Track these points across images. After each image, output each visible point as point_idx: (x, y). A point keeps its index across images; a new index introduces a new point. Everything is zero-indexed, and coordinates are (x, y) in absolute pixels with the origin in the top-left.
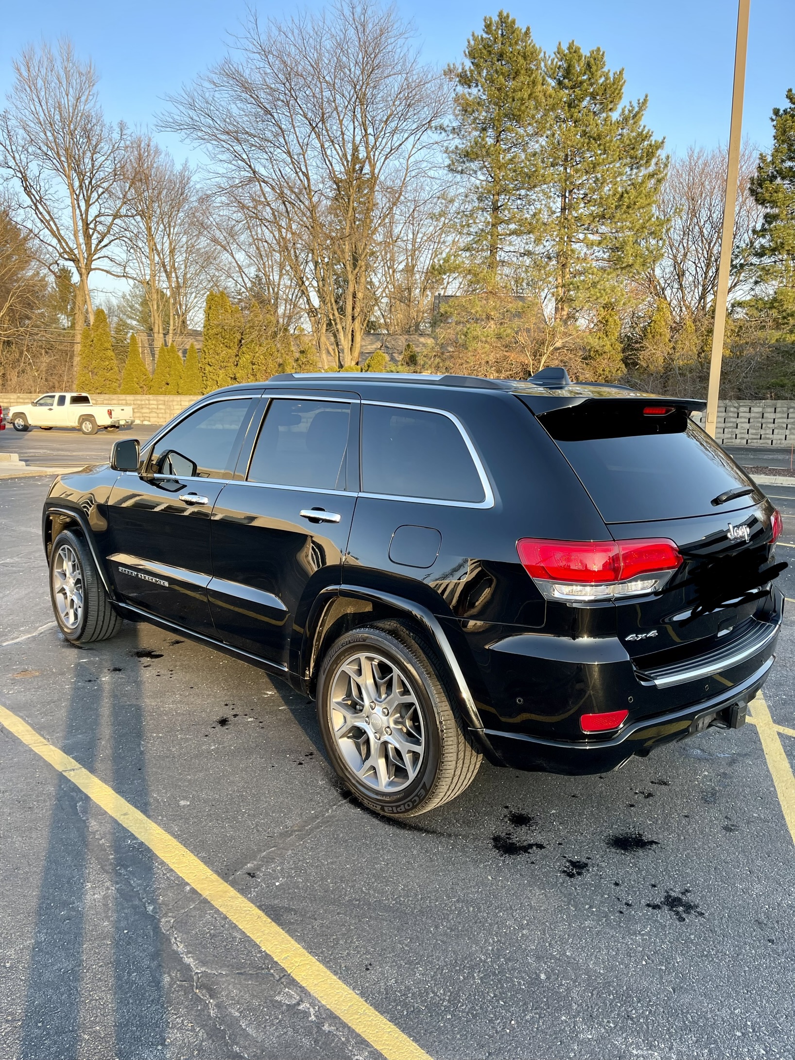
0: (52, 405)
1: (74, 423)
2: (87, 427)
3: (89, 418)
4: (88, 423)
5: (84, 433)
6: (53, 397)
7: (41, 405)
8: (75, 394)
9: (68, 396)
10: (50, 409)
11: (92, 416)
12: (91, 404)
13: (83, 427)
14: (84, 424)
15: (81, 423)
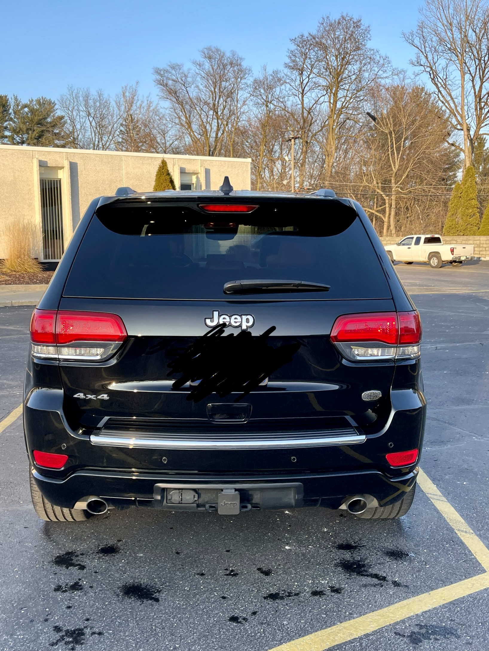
0: (411, 244)
1: (424, 258)
2: (434, 262)
3: (435, 254)
4: (435, 258)
5: (433, 267)
6: (412, 238)
7: (404, 245)
8: (429, 236)
9: (423, 237)
10: (409, 248)
11: (438, 253)
12: (442, 244)
13: (431, 262)
14: (432, 259)
15: (430, 258)
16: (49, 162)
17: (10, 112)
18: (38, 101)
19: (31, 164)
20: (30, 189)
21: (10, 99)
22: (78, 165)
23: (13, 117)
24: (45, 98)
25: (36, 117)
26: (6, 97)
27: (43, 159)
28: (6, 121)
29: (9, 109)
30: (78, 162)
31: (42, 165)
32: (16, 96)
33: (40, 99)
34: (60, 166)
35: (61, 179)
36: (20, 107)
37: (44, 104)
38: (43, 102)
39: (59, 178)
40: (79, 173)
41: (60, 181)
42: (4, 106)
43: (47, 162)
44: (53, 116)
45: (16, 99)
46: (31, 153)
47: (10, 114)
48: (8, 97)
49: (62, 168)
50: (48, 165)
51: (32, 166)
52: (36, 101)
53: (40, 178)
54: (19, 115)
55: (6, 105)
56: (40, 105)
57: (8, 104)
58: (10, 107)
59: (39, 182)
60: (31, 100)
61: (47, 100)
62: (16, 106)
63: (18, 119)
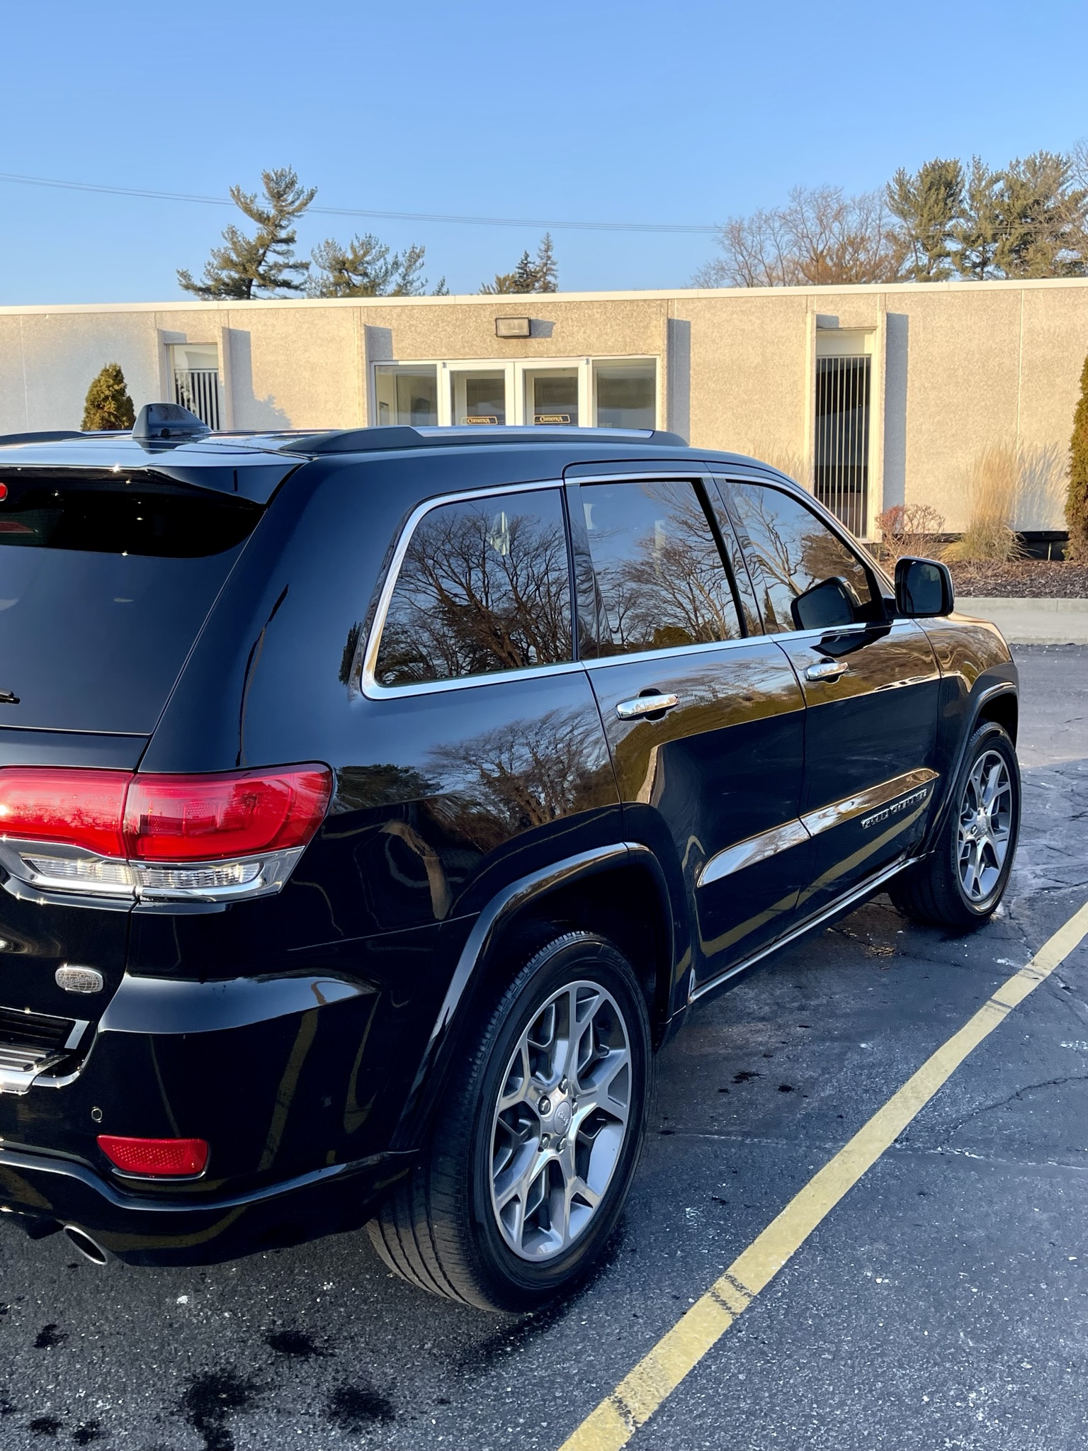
16: (841, 319)
17: (961, 198)
18: (1032, 166)
19: (802, 325)
20: (795, 382)
21: (964, 168)
22: (910, 320)
23: (967, 207)
24: (1047, 155)
25: (1020, 202)
26: (956, 163)
27: (827, 311)
28: (951, 218)
29: (961, 190)
30: (910, 315)
31: (825, 327)
32: (977, 158)
33: (1036, 158)
34: (866, 325)
35: (870, 355)
36: (983, 183)
37: (1044, 167)
38: (1041, 164)
39: (866, 352)
40: (910, 338)
41: (869, 360)
42: (949, 185)
43: (837, 318)
44: (1062, 195)
45: (977, 166)
46: (804, 302)
47: (961, 201)
48: (959, 164)
49: (872, 329)
50: (840, 326)
51: (805, 333)
52: (1027, 163)
53: (817, 356)
54: (981, 202)
55: (954, 182)
56: (1034, 173)
57: (959, 179)
58: (963, 186)
59: (814, 364)
60: (1014, 162)
61: (1051, 159)
62: (976, 182)
63: (978, 210)
